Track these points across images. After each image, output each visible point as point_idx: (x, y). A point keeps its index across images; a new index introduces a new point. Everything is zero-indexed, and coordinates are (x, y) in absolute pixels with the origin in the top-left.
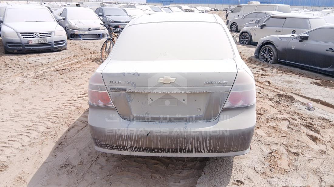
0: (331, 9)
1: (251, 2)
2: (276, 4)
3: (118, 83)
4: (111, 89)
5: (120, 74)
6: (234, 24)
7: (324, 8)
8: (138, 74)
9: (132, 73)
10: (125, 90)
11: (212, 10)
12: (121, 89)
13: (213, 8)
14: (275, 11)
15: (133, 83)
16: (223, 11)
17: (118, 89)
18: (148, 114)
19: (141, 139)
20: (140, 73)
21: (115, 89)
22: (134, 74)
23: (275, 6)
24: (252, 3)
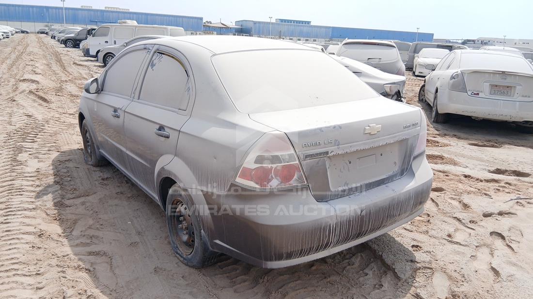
0: (200, 34)
1: (123, 21)
2: (164, 26)
3: (316, 144)
4: (307, 157)
5: (315, 130)
6: (108, 56)
7: (190, 32)
8: (340, 127)
9: (331, 126)
10: (327, 153)
11: (16, 32)
12: (320, 154)
13: (17, 29)
14: (167, 35)
15: (336, 140)
16: (38, 33)
17: (317, 154)
18: (347, 185)
19: (353, 223)
20: (341, 125)
21: (311, 155)
22: (334, 127)
23: (165, 28)
24: (125, 23)
